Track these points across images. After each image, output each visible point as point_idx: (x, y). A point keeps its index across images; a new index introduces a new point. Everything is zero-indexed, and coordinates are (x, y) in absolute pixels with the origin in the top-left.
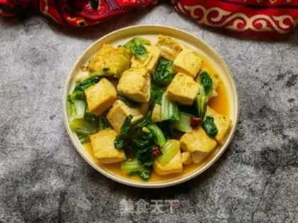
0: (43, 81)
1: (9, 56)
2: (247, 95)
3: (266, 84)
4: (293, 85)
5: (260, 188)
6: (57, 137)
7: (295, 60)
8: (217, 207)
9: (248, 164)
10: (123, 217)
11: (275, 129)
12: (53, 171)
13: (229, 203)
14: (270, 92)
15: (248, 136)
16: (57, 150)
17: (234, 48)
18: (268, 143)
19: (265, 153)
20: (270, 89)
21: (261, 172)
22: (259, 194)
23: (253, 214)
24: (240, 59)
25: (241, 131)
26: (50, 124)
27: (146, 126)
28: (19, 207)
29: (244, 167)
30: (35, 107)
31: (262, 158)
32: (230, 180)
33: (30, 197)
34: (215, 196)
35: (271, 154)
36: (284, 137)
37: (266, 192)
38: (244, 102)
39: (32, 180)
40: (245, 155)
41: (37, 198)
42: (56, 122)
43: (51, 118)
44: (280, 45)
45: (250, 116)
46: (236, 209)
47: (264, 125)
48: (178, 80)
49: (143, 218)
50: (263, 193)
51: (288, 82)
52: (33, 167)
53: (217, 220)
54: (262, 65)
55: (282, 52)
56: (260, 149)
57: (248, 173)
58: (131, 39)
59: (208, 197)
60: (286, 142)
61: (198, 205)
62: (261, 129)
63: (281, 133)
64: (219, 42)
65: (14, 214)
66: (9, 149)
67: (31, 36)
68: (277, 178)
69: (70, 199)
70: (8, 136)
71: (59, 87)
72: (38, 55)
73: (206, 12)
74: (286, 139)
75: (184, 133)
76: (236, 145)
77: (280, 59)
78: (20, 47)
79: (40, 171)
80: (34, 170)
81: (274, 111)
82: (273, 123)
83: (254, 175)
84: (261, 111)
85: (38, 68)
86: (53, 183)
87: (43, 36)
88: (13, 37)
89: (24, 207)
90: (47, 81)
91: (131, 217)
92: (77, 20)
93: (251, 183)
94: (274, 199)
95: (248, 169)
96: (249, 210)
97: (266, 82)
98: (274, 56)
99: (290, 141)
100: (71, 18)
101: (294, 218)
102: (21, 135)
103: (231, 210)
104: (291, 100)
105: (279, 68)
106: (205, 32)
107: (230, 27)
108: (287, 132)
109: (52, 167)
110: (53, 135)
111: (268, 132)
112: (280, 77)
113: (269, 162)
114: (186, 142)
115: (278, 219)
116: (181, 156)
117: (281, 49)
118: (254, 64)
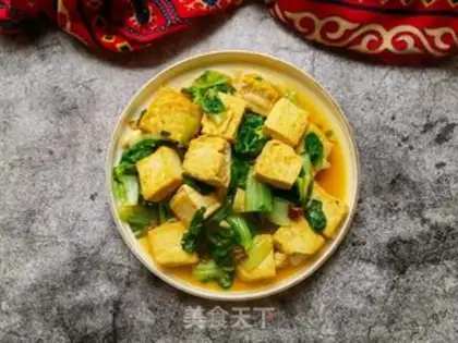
0: (74, 141)
1: (21, 99)
2: (374, 158)
3: (405, 140)
4: (447, 140)
5: (382, 294)
6: (103, 226)
7: (453, 100)
8: (322, 320)
9: (369, 261)
10: (197, 333)
11: (412, 209)
12: (102, 273)
13: (338, 314)
14: (410, 151)
15: (372, 220)
16: (104, 243)
17: (361, 80)
18: (399, 230)
19: (393, 245)
20: (411, 148)
21: (385, 272)
22: (380, 303)
23: (370, 329)
24: (369, 99)
25: (362, 214)
26: (91, 207)
27: (225, 219)
28: (60, 322)
29: (363, 265)
30: (68, 183)
31: (389, 253)
32: (341, 284)
33: (73, 308)
34: (319, 306)
35: (402, 247)
36: (424, 221)
37: (390, 299)
38: (370, 170)
39: (74, 287)
40: (365, 249)
41: (83, 309)
42: (99, 203)
43: (92, 198)
44: (433, 73)
45: (377, 190)
46: (347, 323)
47: (396, 205)
48: (271, 151)
49: (223, 333)
50: (386, 301)
51: (439, 135)
52: (74, 268)
53: (321, 337)
54: (401, 109)
55: (435, 85)
56: (387, 240)
57: (367, 274)
58: (202, 73)
59: (309, 307)
60: (426, 228)
61: (296, 318)
62: (391, 209)
63: (420, 215)
64: (339, 71)
65: (55, 330)
66: (38, 244)
67: (50, 67)
68: (408, 280)
69: (127, 310)
70: (35, 225)
71: (100, 151)
72: (63, 99)
73: (319, 24)
74: (426, 225)
75: (278, 227)
76: (354, 235)
77: (431, 98)
78: (36, 84)
79: (84, 273)
80: (76, 272)
81: (414, 183)
82: (409, 201)
83: (375, 277)
84: (393, 182)
85: (66, 119)
86: (102, 290)
87: (68, 66)
88: (23, 68)
89: (67, 321)
90: (80, 141)
91: (208, 333)
92: (116, 42)
93: (371, 288)
94: (400, 309)
95: (367, 268)
96: (365, 324)
97: (406, 136)
98: (422, 93)
99: (432, 227)
100: (107, 38)
101: (425, 334)
102: (54, 224)
103: (340, 324)
104: (440, 165)
105: (427, 113)
106: (317, 53)
107: (356, 47)
108: (428, 214)
109: (99, 268)
110: (96, 223)
111: (400, 214)
112: (428, 127)
113: (398, 258)
114: (281, 241)
115: (403, 334)
116: (275, 258)
117: (433, 81)
118: (389, 107)
